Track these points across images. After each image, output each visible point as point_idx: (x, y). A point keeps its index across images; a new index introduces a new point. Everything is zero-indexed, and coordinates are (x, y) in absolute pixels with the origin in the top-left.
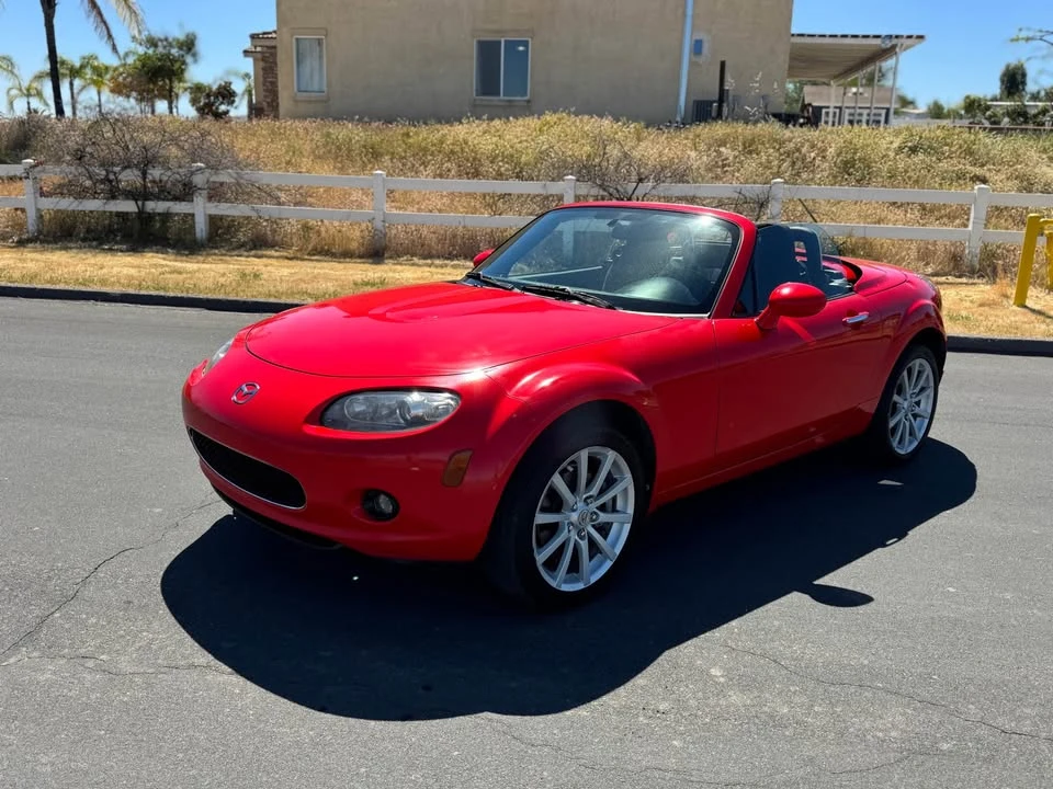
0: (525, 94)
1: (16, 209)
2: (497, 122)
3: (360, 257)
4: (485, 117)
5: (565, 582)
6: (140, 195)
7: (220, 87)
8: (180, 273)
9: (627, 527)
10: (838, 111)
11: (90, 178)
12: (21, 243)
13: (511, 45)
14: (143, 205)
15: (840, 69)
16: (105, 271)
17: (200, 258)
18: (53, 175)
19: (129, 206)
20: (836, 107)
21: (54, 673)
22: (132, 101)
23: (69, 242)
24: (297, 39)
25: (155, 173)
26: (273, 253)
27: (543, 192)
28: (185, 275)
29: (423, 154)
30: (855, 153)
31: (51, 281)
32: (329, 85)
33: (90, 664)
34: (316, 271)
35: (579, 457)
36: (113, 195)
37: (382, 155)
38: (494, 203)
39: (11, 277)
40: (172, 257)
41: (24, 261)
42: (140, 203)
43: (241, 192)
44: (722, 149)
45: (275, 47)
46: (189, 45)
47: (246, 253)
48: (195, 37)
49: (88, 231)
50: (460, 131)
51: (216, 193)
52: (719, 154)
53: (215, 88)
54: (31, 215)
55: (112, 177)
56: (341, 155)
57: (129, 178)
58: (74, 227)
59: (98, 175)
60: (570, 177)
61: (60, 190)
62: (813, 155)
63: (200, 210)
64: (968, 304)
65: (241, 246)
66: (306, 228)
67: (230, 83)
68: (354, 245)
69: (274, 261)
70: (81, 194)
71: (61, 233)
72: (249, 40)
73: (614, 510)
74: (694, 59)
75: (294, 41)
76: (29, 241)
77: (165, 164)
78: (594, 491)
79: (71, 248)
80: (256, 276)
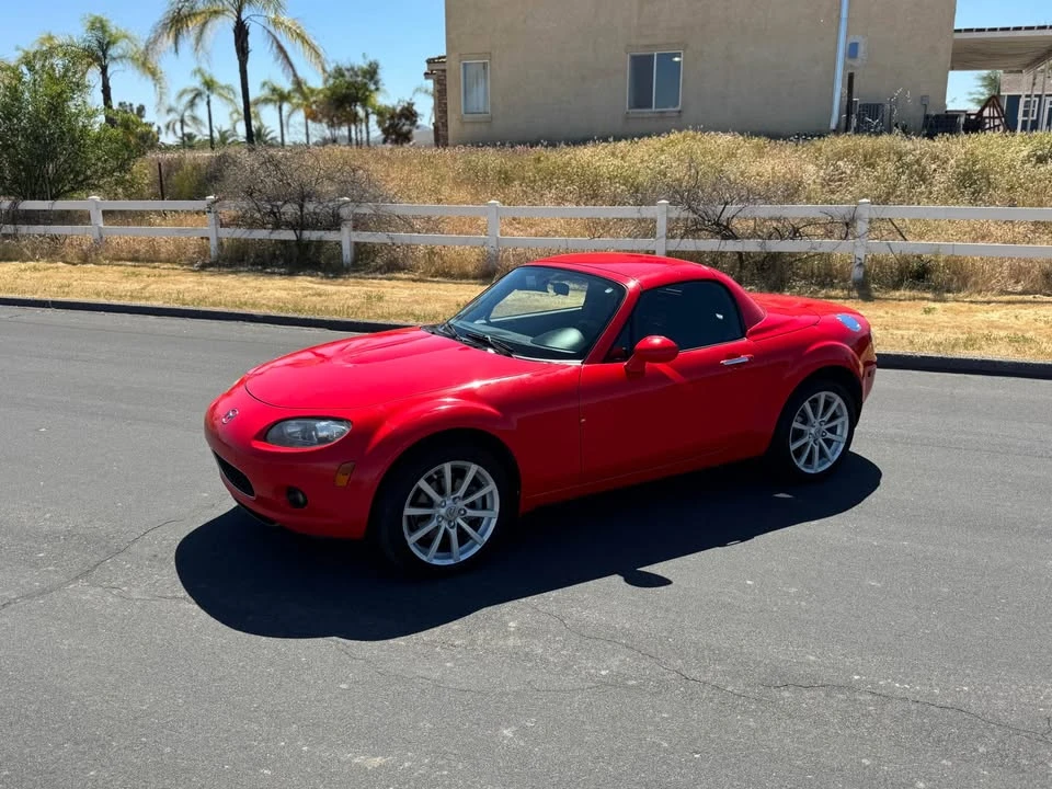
0: (676, 105)
1: (202, 238)
2: (622, 144)
3: (475, 278)
4: (611, 139)
5: (435, 557)
6: (299, 225)
7: (404, 109)
8: (320, 295)
9: (494, 522)
10: (1037, 99)
11: (259, 211)
12: (203, 267)
13: (666, 59)
14: (301, 234)
15: (1027, 60)
16: (262, 293)
17: (341, 280)
18: (230, 209)
19: (289, 235)
20: (1036, 96)
21: (92, 596)
22: (325, 125)
23: (240, 265)
24: (465, 64)
25: (310, 207)
26: (402, 275)
27: (636, 216)
28: (323, 298)
29: (549, 178)
30: (974, 164)
31: (214, 304)
32: (493, 105)
33: (115, 592)
34: (431, 292)
35: (443, 468)
36: (277, 226)
37: (514, 180)
38: (595, 227)
39: (184, 300)
40: (319, 280)
41: (200, 284)
42: (298, 232)
43: (382, 222)
44: (840, 163)
45: (444, 71)
46: (372, 72)
47: (380, 276)
48: (377, 66)
49: (257, 256)
50: (585, 153)
51: (360, 224)
52: (837, 168)
53: (398, 109)
54: (213, 243)
55: (276, 210)
56: (477, 181)
57: (290, 210)
58: (245, 253)
59: (265, 208)
60: (663, 201)
61: (235, 222)
62: (933, 166)
63: (346, 238)
64: (1042, 325)
65: (379, 269)
66: (432, 252)
67: (413, 104)
68: (470, 268)
69: (399, 283)
70: (252, 224)
71: (236, 259)
72: (426, 65)
73: (484, 507)
74: (850, 62)
75: (462, 66)
76: (211, 265)
77: (319, 197)
78: (461, 493)
79: (240, 272)
80: (380, 298)
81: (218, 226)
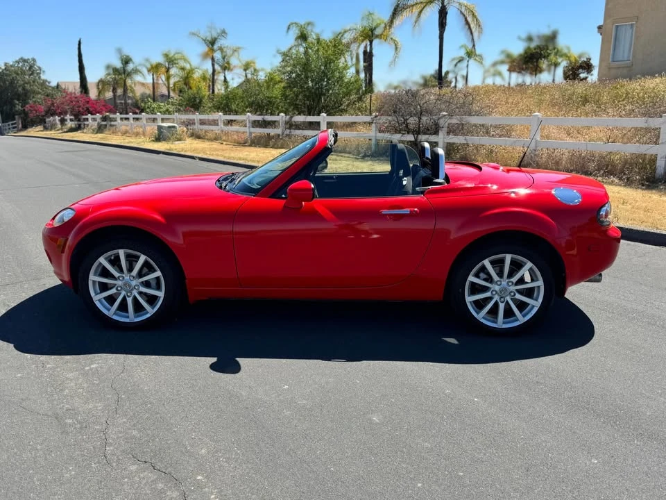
1: (369, 139)
6: (417, 132)
7: (584, 61)
9: (162, 299)
11: (398, 123)
19: (411, 138)
24: (617, 26)
25: (424, 119)
27: (644, 125)
32: (634, 56)
35: (119, 253)
36: (406, 132)
42: (415, 136)
46: (552, 38)
51: (451, 131)
55: (406, 122)
57: (413, 121)
59: (401, 120)
63: (441, 139)
75: (614, 27)
81: (377, 132)
